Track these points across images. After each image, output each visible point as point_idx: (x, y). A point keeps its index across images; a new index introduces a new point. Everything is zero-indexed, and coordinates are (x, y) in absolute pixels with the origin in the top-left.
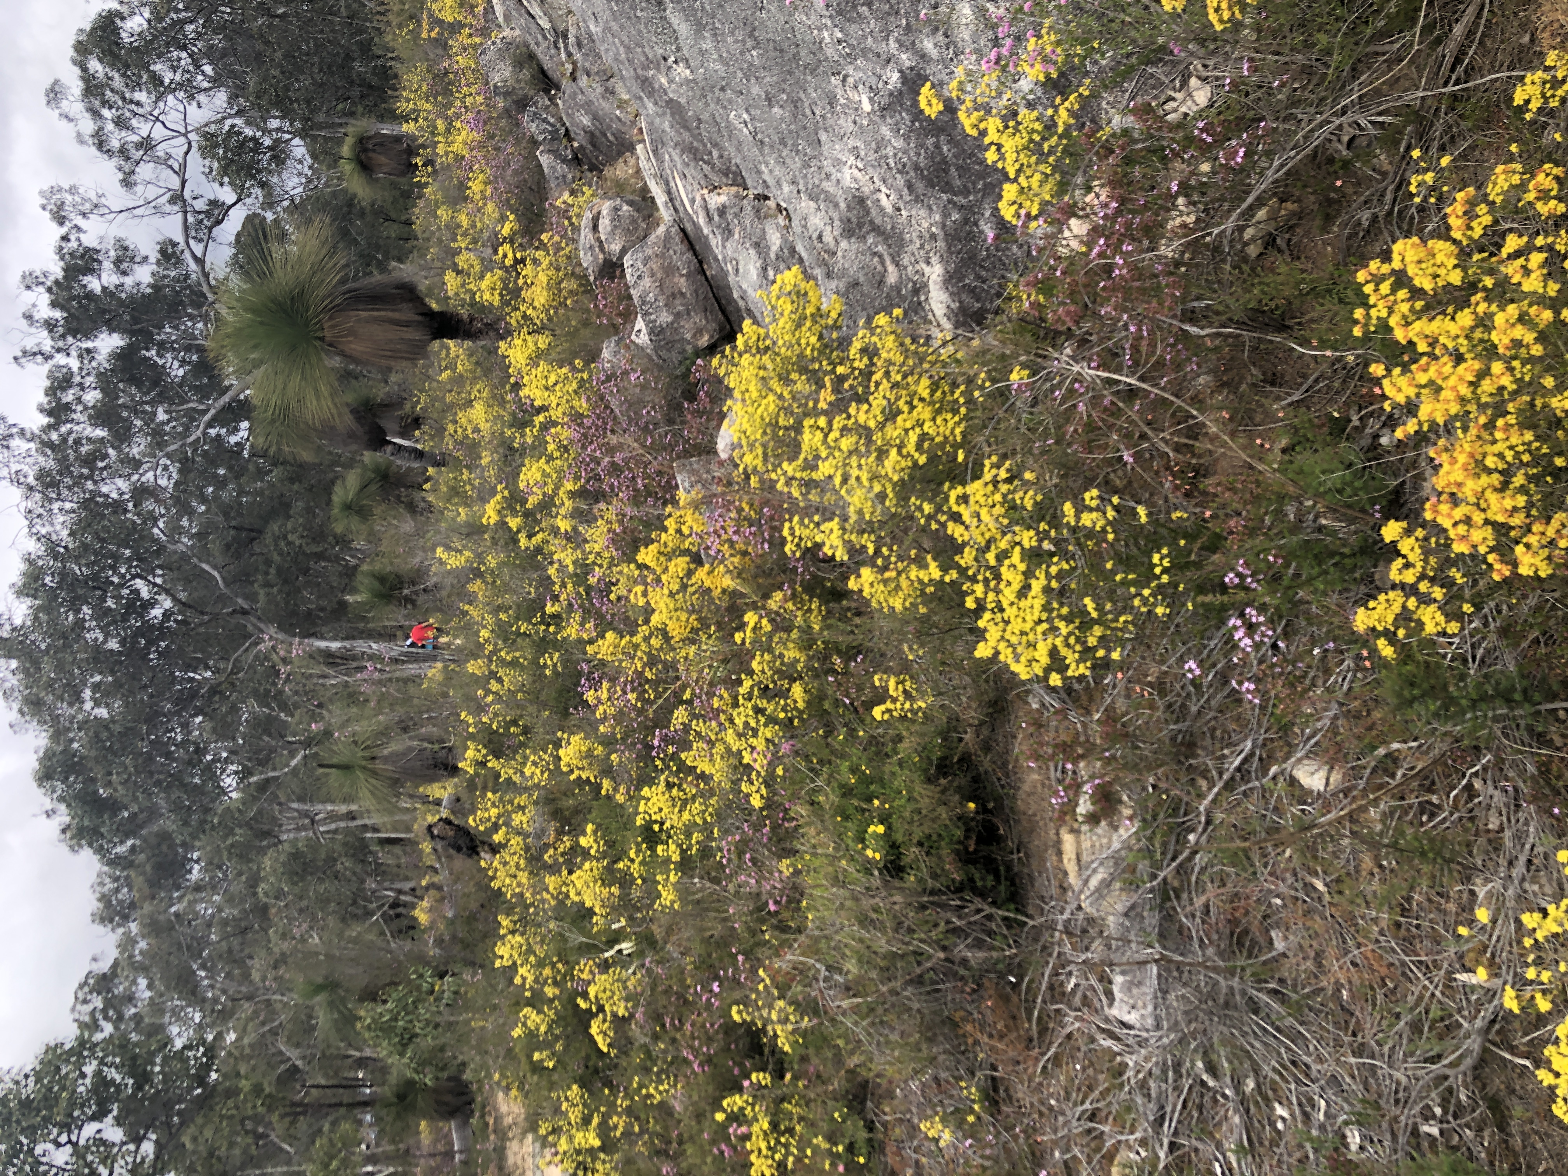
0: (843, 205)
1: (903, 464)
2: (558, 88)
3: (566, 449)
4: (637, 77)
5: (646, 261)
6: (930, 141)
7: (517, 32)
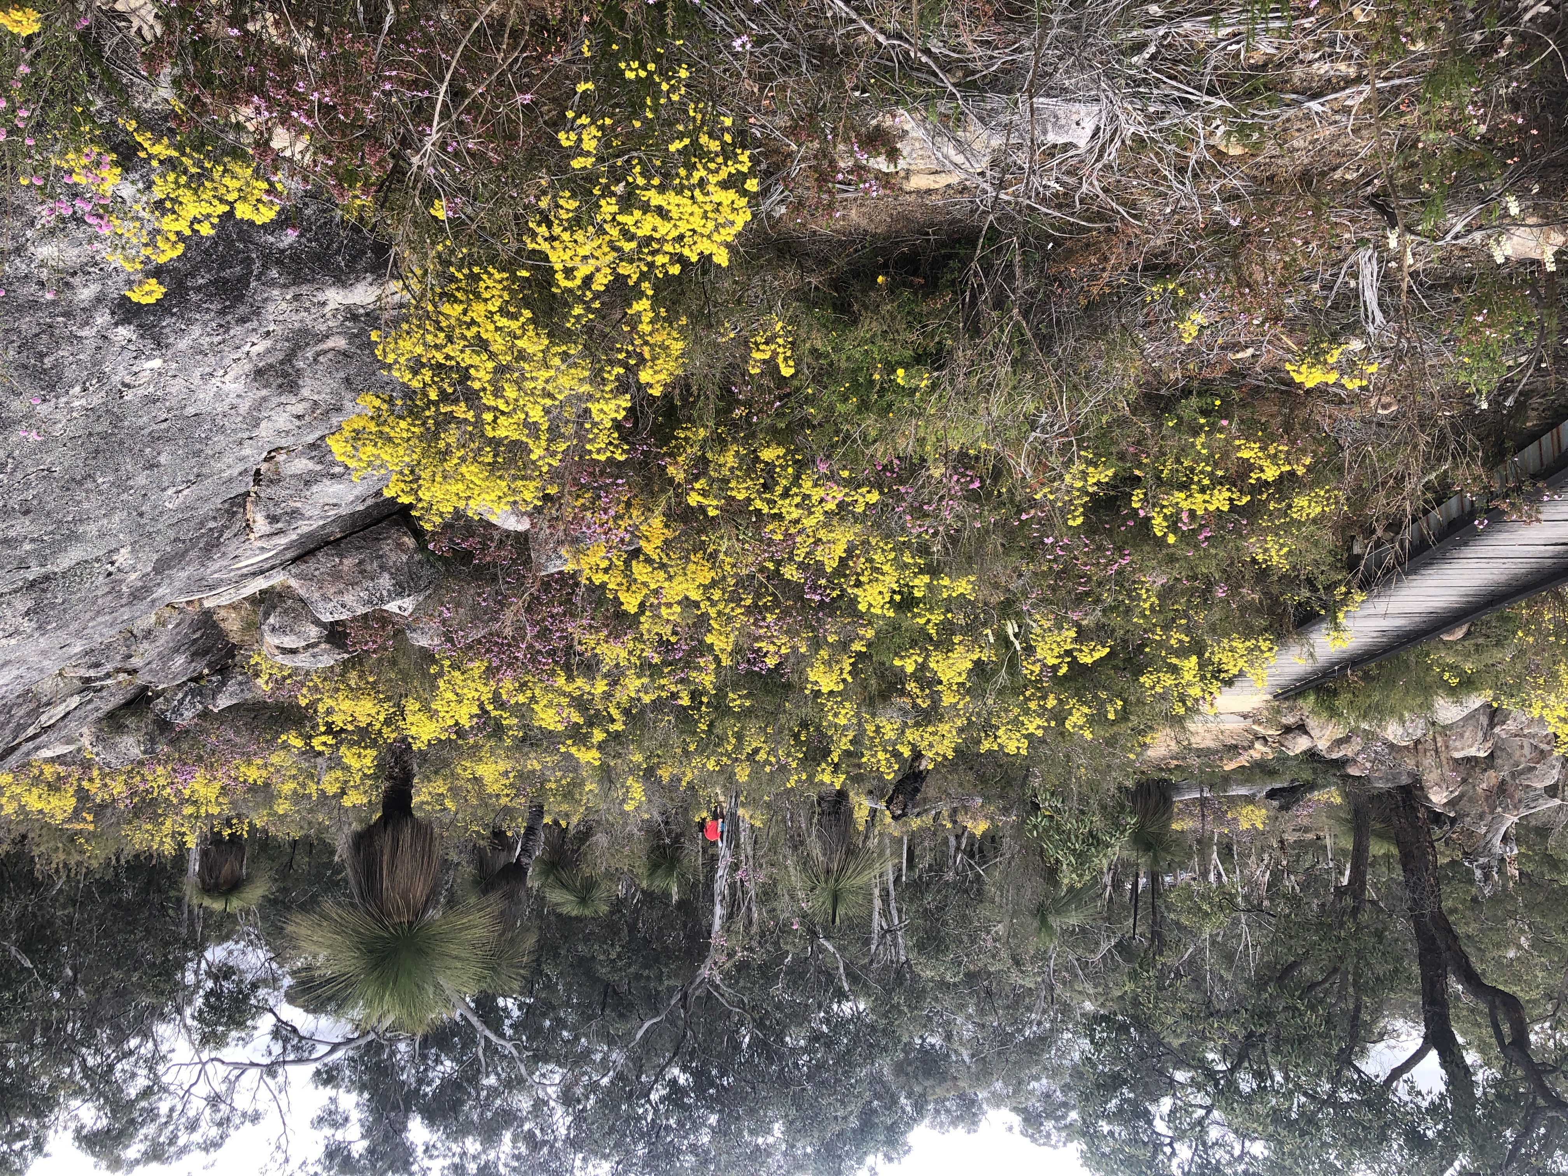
0: (264, 392)
1: (531, 333)
2: (146, 688)
3: (524, 685)
4: (130, 603)
5: (325, 598)
6: (194, 297)
7: (85, 730)
